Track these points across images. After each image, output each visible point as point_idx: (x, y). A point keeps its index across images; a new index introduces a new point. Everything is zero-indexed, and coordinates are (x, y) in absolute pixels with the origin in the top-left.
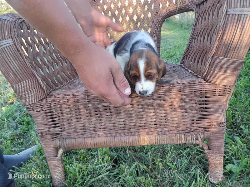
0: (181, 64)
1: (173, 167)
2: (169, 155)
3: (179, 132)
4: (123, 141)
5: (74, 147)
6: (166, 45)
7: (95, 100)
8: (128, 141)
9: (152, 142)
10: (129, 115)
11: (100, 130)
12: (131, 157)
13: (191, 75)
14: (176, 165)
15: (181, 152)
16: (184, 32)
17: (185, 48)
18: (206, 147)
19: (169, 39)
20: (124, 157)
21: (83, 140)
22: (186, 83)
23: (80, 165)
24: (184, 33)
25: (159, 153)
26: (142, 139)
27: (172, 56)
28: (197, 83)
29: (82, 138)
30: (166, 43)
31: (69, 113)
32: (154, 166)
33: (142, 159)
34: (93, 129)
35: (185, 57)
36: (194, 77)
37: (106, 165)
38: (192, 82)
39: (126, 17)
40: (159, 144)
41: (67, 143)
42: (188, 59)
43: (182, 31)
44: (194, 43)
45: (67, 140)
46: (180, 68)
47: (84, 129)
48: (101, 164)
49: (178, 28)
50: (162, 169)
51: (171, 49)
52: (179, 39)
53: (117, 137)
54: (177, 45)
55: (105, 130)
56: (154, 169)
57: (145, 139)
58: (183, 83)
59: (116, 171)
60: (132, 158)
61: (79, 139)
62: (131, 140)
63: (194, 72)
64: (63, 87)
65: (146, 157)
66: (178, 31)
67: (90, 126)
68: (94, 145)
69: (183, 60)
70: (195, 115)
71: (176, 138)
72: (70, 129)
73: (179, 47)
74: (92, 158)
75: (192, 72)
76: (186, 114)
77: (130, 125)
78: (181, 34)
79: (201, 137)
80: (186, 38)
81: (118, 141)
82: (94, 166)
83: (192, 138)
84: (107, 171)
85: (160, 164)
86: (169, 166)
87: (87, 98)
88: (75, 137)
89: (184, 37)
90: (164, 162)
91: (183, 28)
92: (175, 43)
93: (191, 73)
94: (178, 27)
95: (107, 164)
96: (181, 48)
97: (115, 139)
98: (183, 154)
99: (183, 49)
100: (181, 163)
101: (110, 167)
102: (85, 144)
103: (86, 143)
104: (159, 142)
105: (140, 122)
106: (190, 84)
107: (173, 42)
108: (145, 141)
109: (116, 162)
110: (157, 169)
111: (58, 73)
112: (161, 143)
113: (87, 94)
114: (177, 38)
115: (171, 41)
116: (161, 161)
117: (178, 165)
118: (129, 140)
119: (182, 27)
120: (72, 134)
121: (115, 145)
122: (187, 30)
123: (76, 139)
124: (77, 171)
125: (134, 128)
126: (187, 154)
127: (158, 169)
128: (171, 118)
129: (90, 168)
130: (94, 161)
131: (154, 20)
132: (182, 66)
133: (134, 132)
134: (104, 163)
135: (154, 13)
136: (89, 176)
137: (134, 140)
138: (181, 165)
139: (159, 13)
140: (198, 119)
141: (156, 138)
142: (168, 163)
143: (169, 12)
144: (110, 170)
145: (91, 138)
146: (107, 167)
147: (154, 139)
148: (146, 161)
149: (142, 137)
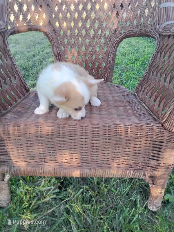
0: (135, 92)
1: (116, 192)
3: (128, 169)
4: (74, 173)
9: (102, 175)
18: (151, 182)
21: (32, 169)
22: (144, 127)
23: (27, 187)
26: (92, 172)
28: (155, 128)
29: (31, 167)
32: (98, 189)
35: (139, 86)
38: (150, 126)
39: (82, 30)
41: (15, 171)
44: (151, 75)
45: (15, 168)
47: (34, 159)
48: (48, 186)
50: (106, 194)
53: (68, 169)
55: (56, 161)
56: (99, 193)
58: (141, 127)
59: (63, 194)
60: (78, 179)
63: (149, 109)
65: (91, 179)
67: (41, 157)
68: (43, 174)
70: (147, 156)
71: (125, 173)
74: (38, 178)
76: (139, 155)
77: (82, 160)
79: (149, 174)
81: (68, 172)
83: (140, 174)
84: (54, 194)
85: (105, 190)
86: (113, 192)
90: (109, 188)
95: (54, 187)
97: (66, 171)
100: (124, 189)
101: (57, 190)
102: (34, 172)
104: (108, 175)
106: (148, 128)
108: (95, 173)
110: (102, 193)
117: (121, 190)
123: (25, 168)
124: (24, 194)
128: (123, 157)
129: (37, 190)
130: (40, 181)
131: (112, 40)
132: (135, 96)
133: (86, 166)
134: (51, 186)
135: (113, 32)
136: (36, 199)
137: (85, 172)
138: (124, 191)
139: (118, 31)
140: (149, 160)
141: (107, 171)
142: (112, 189)
143: (129, 33)
144: (56, 193)
145: (41, 168)
146: (54, 190)
147: (104, 173)
148: (91, 184)
149: (92, 171)
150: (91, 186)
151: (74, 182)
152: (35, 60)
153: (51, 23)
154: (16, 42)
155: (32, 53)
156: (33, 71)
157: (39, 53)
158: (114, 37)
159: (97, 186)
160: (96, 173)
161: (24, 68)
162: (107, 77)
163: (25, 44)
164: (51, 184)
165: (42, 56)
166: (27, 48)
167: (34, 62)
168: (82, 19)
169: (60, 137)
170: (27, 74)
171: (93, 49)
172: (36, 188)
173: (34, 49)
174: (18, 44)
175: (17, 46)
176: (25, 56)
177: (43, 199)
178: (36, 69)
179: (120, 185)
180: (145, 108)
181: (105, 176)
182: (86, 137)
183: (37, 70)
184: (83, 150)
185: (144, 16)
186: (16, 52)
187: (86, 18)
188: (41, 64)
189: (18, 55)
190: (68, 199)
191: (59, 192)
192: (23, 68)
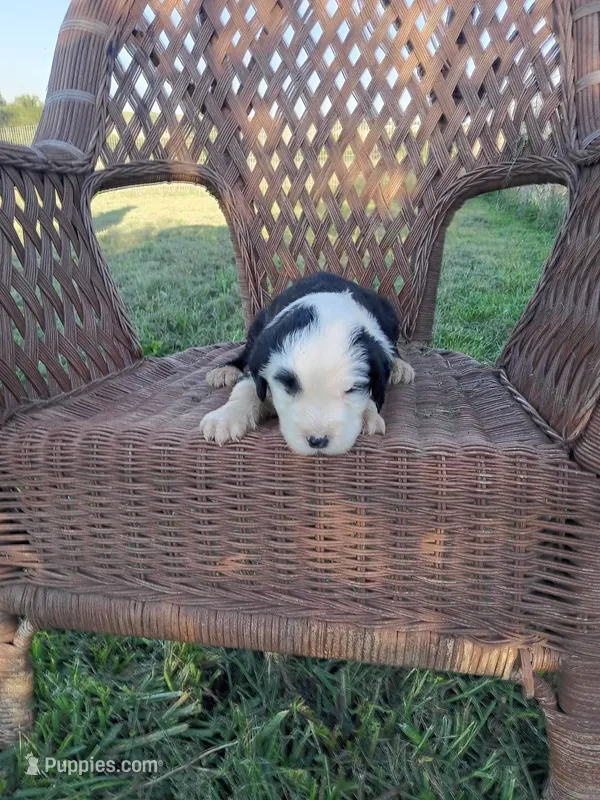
0: (501, 367)
1: (421, 742)
2: (414, 692)
3: (452, 631)
4: (247, 633)
5: (70, 620)
6: (469, 276)
7: (159, 471)
8: (261, 635)
9: (351, 650)
10: (277, 545)
11: (170, 578)
12: (276, 678)
13: (526, 422)
14: (433, 736)
15: (458, 686)
16: (539, 239)
17: (531, 295)
18: (547, 700)
19: (482, 257)
20: (253, 675)
21: (105, 604)
22: (501, 458)
23: (91, 682)
24: (537, 243)
25: (380, 680)
26: (313, 635)
27: (482, 318)
28: (542, 463)
29: (101, 598)
30: (472, 268)
31: (64, 502)
32: (352, 725)
33: (316, 690)
34: (142, 570)
35: (515, 345)
36: (535, 434)
37: (184, 696)
38: (521, 456)
39: (329, 177)
40: (375, 660)
41: (49, 604)
42: (527, 357)
43: (531, 235)
45: (51, 596)
46: (492, 382)
47: (111, 566)
48: (166, 689)
49: (518, 223)
50: (379, 745)
51: (483, 291)
52: (515, 260)
53: (227, 614)
54: (508, 280)
55: (184, 580)
56: (352, 738)
57: (326, 635)
58: (487, 457)
59: (213, 725)
60: (282, 680)
61: (91, 598)
62: (275, 632)
63: (537, 410)
64: (67, 402)
65: (329, 686)
66: (519, 232)
67: (133, 559)
68: (140, 629)
69: (507, 354)
70: (521, 581)
71: (441, 649)
72: (62, 557)
73: (512, 289)
74: (139, 660)
75: (531, 409)
76: (488, 572)
77: (276, 581)
78: (527, 244)
79: (535, 663)
80: (539, 259)
81: (226, 627)
82: (139, 693)
83: (499, 658)
84: (182, 720)
85: (376, 725)
86: (405, 737)
87: (133, 460)
88: (80, 589)
89: (535, 254)
90: (391, 720)
91: (536, 224)
92: (501, 274)
93: (528, 413)
94: (519, 219)
95: (186, 695)
96: (519, 290)
97: (219, 620)
98: (466, 694)
99: (525, 298)
100: (452, 732)
101: (194, 708)
102: (110, 619)
103: (113, 616)
104: (375, 655)
105: (314, 574)
106: (515, 464)
107: (496, 269)
108: (325, 641)
109: (221, 687)
110: (362, 741)
111: (60, 349)
112: (382, 660)
113: (134, 446)
114: (510, 256)
115: (488, 262)
116: (379, 716)
117: (438, 739)
118: (268, 630)
119: (532, 220)
120: (70, 577)
121: (216, 639)
122: (547, 234)
123: (82, 597)
124: (75, 705)
125: (289, 593)
126: (482, 697)
127: (365, 744)
128: (428, 577)
129: (125, 699)
130: (144, 670)
131: (425, 200)
132: (499, 377)
133: (290, 605)
134: (176, 689)
135: (428, 175)
136: (116, 729)
137: (286, 632)
138: (451, 741)
139: (445, 175)
140: (530, 597)
141: (368, 638)
142: (404, 727)
143: (481, 176)
144: (192, 717)
145: (133, 602)
146: (183, 705)
147: (360, 642)
148: (327, 702)
149: (315, 629)
150: (326, 710)
151: (262, 686)
152: (212, 307)
153: (231, 159)
154: (166, 256)
155: (208, 287)
156: (199, 337)
157: (229, 285)
158: (432, 193)
159: (349, 713)
160: (329, 642)
161: (174, 326)
162: (411, 324)
163: (191, 261)
164: (178, 683)
165: (236, 296)
166: (193, 274)
167: (209, 311)
168: (329, 143)
169: (198, 481)
170: (178, 342)
171: (362, 235)
172: (121, 691)
173: (213, 276)
174: (171, 261)
175: (166, 268)
176: (184, 293)
177: (138, 735)
178: (209, 328)
179: (440, 716)
180: (523, 409)
181: (363, 657)
182: (286, 487)
183: (212, 334)
184: (275, 540)
185: (529, 119)
186: (158, 282)
187: (340, 139)
188: (228, 317)
189: (162, 292)
190: (230, 744)
191: (202, 717)
192: (170, 328)
